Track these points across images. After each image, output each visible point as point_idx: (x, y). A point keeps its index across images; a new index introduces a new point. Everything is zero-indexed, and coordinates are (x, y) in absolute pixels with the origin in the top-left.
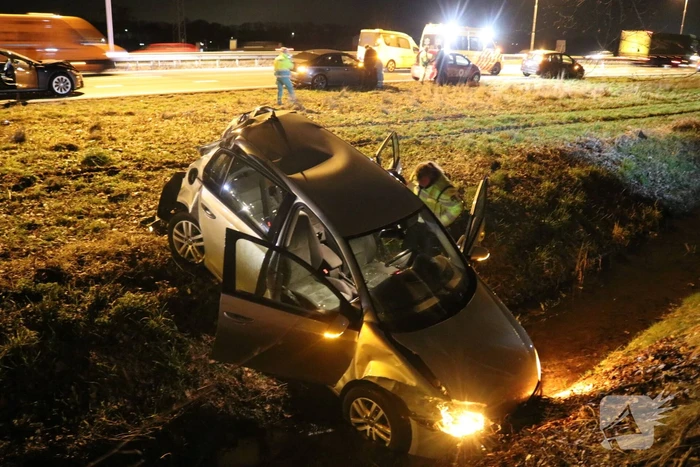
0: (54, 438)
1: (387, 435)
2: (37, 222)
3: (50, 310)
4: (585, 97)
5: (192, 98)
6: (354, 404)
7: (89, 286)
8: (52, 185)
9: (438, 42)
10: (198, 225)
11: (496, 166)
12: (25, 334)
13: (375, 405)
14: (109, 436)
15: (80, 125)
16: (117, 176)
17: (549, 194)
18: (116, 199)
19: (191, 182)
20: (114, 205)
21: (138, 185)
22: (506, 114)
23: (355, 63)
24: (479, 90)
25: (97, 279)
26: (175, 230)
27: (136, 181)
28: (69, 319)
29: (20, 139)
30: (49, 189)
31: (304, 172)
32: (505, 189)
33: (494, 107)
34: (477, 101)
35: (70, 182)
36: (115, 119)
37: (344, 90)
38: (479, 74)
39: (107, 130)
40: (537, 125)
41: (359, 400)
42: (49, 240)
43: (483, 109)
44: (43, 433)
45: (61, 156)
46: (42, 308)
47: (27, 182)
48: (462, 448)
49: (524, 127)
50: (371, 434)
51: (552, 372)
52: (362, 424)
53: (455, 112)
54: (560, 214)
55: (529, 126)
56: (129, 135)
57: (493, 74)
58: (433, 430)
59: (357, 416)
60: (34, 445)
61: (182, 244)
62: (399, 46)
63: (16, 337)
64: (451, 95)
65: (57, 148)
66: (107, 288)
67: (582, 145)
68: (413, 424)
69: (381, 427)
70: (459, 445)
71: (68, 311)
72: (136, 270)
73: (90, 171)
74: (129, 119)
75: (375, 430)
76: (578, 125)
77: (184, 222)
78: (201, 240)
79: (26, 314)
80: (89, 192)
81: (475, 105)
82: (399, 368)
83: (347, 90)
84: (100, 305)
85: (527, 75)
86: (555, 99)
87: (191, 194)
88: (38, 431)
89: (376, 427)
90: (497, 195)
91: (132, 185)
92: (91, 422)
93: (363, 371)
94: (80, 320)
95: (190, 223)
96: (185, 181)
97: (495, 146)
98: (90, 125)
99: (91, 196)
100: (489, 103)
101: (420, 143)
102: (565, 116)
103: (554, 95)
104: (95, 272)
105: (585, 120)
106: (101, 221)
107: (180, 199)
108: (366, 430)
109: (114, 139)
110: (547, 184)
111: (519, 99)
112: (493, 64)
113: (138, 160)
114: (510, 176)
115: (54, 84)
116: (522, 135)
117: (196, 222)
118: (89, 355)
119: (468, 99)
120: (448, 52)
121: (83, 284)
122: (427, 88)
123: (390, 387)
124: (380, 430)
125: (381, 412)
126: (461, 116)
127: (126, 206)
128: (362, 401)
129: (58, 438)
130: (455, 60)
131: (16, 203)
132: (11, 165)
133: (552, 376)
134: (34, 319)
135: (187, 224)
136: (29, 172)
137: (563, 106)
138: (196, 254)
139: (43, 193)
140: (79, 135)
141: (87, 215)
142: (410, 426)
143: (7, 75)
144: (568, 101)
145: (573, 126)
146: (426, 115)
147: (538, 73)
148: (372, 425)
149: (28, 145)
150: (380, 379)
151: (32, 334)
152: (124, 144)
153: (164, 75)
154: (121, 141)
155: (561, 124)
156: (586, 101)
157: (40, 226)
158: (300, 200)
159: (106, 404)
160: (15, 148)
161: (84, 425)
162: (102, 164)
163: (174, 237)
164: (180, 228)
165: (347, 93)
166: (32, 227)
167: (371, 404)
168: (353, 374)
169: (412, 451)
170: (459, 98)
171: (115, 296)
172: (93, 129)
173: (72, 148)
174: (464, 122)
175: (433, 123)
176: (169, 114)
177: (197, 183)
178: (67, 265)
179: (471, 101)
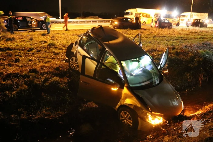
0: (29, 116)
1: (131, 123)
2: (32, 59)
3: (32, 80)
4: (206, 32)
5: (82, 31)
6: (121, 113)
7: (44, 75)
8: (38, 50)
9: (159, 15)
10: (77, 58)
11: (174, 49)
12: (24, 86)
13: (127, 113)
14: (45, 117)
15: (49, 36)
16: (57, 49)
17: (191, 57)
18: (56, 54)
19: (75, 45)
20: (55, 56)
21: (63, 51)
22: (179, 36)
23: (132, 21)
24: (171, 30)
25: (47, 73)
26: (71, 60)
27: (63, 50)
28: (37, 83)
29: (31, 39)
30: (37, 51)
31: (109, 42)
32: (176, 55)
33: (176, 34)
34: (170, 32)
35: (43, 50)
36: (59, 35)
37: (129, 29)
38: (172, 25)
39: (56, 38)
40: (189, 39)
41: (123, 112)
42: (35, 63)
43: (172, 35)
44: (26, 114)
45: (42, 44)
46: (30, 80)
47: (31, 49)
48: (154, 128)
49: (185, 40)
50: (126, 123)
51: (188, 109)
52: (124, 120)
53: (163, 35)
54: (195, 64)
55: (187, 39)
56: (62, 39)
57: (177, 26)
58: (146, 122)
59: (122, 117)
60: (23, 117)
61: (72, 65)
62: (147, 17)
63: (21, 87)
64: (162, 31)
65: (41, 42)
66: (49, 75)
67: (204, 44)
68: (139, 119)
69: (129, 120)
70: (154, 127)
71: (37, 81)
72: (58, 72)
73: (49, 47)
74: (63, 35)
75: (127, 122)
76: (203, 39)
77: (73, 58)
78: (78, 63)
79: (25, 81)
80: (48, 53)
81: (170, 33)
82: (135, 101)
83: (130, 29)
84: (46, 80)
85: (188, 26)
86: (196, 32)
87: (75, 49)
88: (25, 113)
89: (128, 121)
90: (173, 56)
91: (61, 51)
92: (40, 112)
93: (124, 102)
94: (40, 84)
95: (75, 58)
96: (74, 45)
97: (174, 44)
98: (51, 36)
99: (49, 53)
100: (175, 33)
101: (150, 43)
102: (199, 37)
103: (196, 31)
104: (46, 71)
105: (206, 38)
106: (51, 60)
107: (72, 51)
108: (125, 122)
109: (58, 40)
110: (190, 54)
111: (184, 32)
112: (177, 23)
113: (64, 45)
114: (178, 51)
115: (43, 26)
116: (184, 41)
117: (76, 57)
118: (42, 94)
119: (168, 32)
120: (162, 18)
121: (42, 74)
122: (155, 29)
123: (132, 107)
124: (129, 122)
125: (129, 116)
126: (165, 36)
127: (59, 56)
128: (124, 112)
129: (30, 116)
130: (164, 21)
131: (27, 54)
132: (28, 45)
133: (188, 110)
134: (27, 83)
135: (74, 58)
136: (32, 47)
137: (199, 34)
138: (76, 68)
139: (35, 52)
140: (48, 39)
141: (47, 58)
142: (138, 120)
143: (30, 24)
144: (200, 33)
145: (201, 39)
146: (154, 36)
147: (191, 26)
148: (126, 120)
149: (33, 41)
150: (129, 104)
151: (26, 86)
152: (61, 41)
153: (75, 25)
154: (60, 41)
155: (197, 39)
156: (207, 33)
157: (33, 60)
158: (107, 49)
159: (45, 107)
160: (30, 42)
161: (38, 113)
162: (53, 46)
163: (70, 63)
164: (72, 60)
165: (129, 30)
166: (31, 60)
167: (126, 113)
168: (121, 103)
169: (139, 128)
170: (165, 32)
171: (51, 78)
172: (52, 37)
173: (45, 42)
174: (165, 38)
175: (155, 38)
176: (75, 34)
177: (77, 45)
178: (38, 69)
179: (169, 33)
